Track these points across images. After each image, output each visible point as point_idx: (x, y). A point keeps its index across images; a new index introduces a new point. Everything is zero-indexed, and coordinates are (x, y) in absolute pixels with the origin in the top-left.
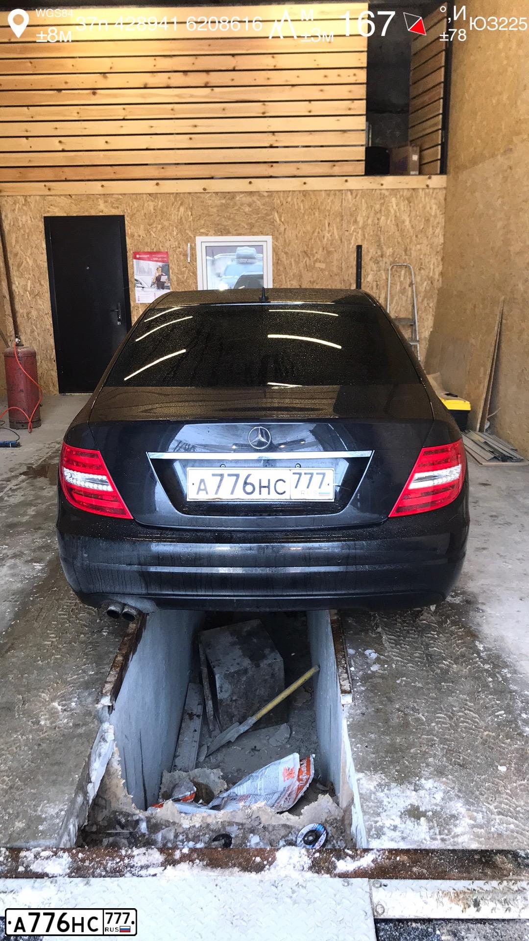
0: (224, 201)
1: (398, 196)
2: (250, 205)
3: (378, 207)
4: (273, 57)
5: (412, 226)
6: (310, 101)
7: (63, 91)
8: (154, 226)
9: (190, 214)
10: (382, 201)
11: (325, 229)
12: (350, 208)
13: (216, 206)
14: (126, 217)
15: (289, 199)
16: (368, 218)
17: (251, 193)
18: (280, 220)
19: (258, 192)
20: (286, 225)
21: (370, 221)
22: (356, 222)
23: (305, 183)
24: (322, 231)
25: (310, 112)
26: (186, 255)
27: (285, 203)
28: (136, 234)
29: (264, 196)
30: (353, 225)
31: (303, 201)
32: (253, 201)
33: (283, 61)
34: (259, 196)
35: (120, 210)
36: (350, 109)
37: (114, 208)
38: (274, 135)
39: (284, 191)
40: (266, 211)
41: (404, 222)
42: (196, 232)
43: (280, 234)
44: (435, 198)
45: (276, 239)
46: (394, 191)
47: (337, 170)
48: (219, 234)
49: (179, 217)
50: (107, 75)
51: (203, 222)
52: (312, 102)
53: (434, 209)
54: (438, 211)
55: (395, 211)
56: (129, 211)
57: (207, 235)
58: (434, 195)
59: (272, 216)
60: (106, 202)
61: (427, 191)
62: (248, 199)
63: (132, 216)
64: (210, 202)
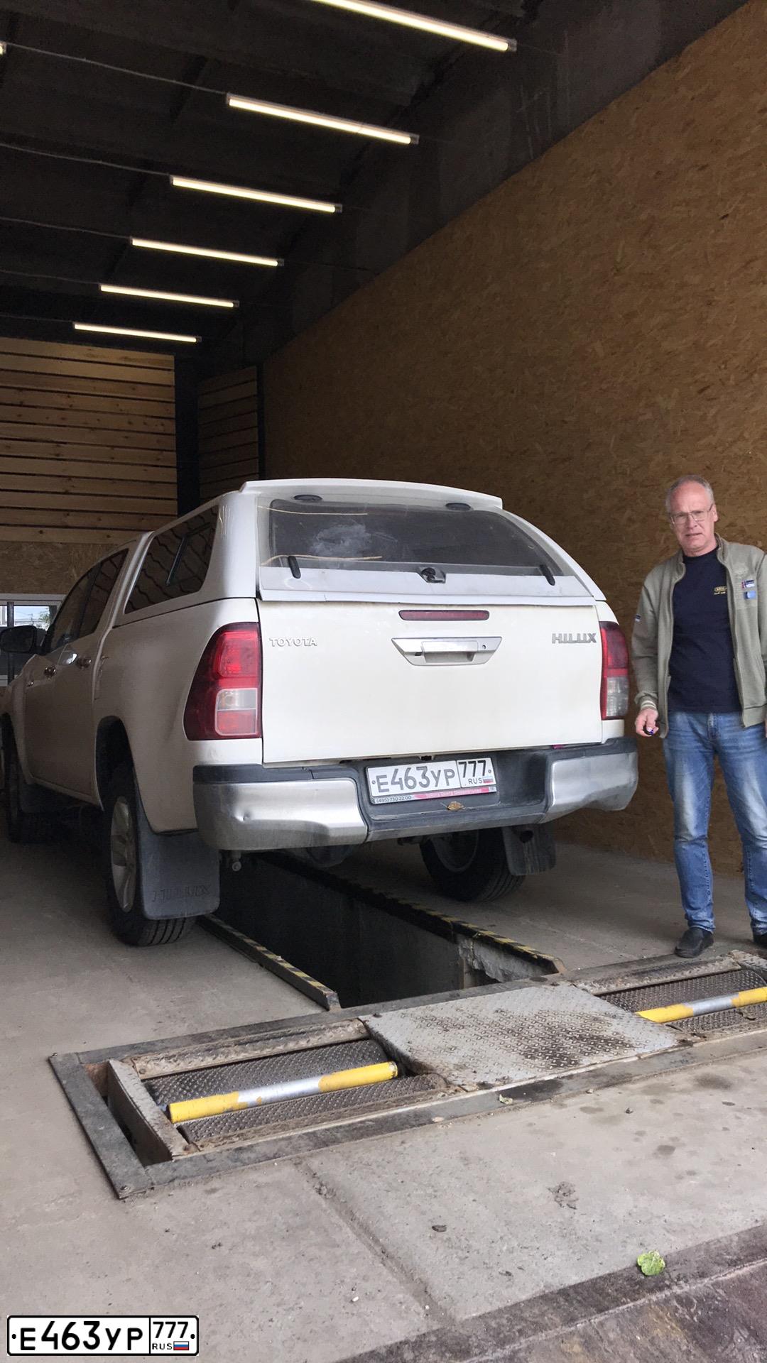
2: (40, 558)
4: (69, 397)
6: (113, 447)
17: (42, 544)
19: (51, 543)
23: (108, 536)
25: (113, 458)
27: (84, 557)
29: (58, 549)
33: (80, 402)
34: (52, 548)
36: (158, 459)
38: (71, 480)
39: (82, 544)
40: (60, 566)
52: (116, 449)
62: (38, 551)
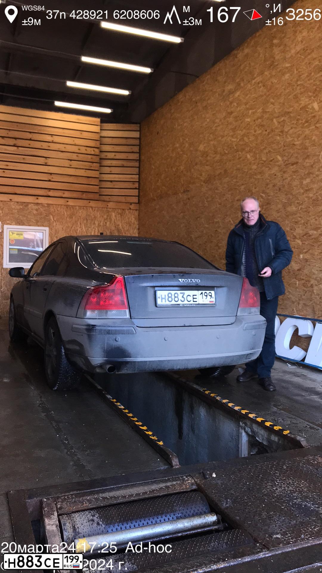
0: (21, 207)
1: (116, 212)
3: (105, 217)
5: (123, 228)
9: (1, 212)
10: (108, 214)
11: (78, 226)
12: (91, 216)
13: (17, 209)
15: (59, 209)
16: (101, 222)
17: (37, 204)
18: (54, 219)
19: (42, 204)
20: (57, 222)
21: (101, 224)
22: (94, 223)
23: (68, 201)
24: (76, 226)
25: (71, 165)
27: (56, 210)
29: (45, 206)
30: (93, 225)
31: (66, 210)
32: (39, 208)
34: (42, 205)
36: (91, 167)
38: (51, 175)
39: (56, 205)
41: (118, 225)
42: (5, 223)
43: (54, 226)
44: (134, 215)
45: (51, 229)
46: (114, 209)
47: (84, 196)
48: (18, 224)
52: (72, 161)
53: (133, 221)
54: (135, 221)
55: (114, 220)
57: (11, 224)
58: (133, 213)
59: (49, 217)
61: (130, 210)
62: (36, 207)
64: (13, 207)
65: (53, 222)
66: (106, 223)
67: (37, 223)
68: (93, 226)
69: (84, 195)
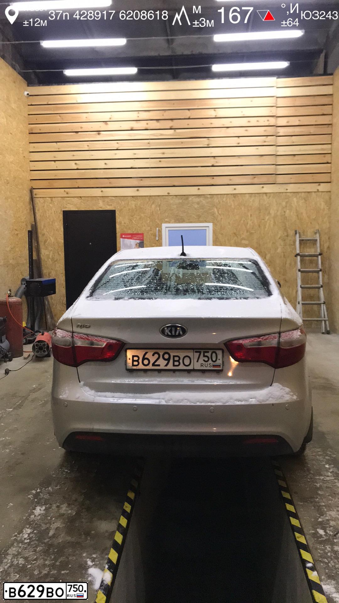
0: (181, 201)
1: (298, 197)
2: (198, 203)
3: (284, 204)
4: (215, 110)
5: (308, 216)
6: (239, 137)
7: (79, 133)
8: (135, 216)
9: (158, 209)
10: (287, 200)
11: (249, 218)
12: (265, 205)
13: (176, 204)
14: (116, 211)
15: (224, 199)
16: (278, 211)
18: (218, 213)
20: (222, 216)
21: (279, 213)
22: (269, 213)
23: (235, 189)
24: (246, 219)
25: (239, 144)
26: (155, 236)
28: (123, 222)
30: (267, 216)
31: (233, 200)
32: (201, 201)
33: (221, 113)
34: (204, 197)
35: (113, 206)
36: (265, 142)
37: (109, 205)
38: (214, 158)
39: (221, 194)
40: (209, 207)
41: (302, 213)
42: (163, 221)
43: (218, 221)
44: (323, 198)
45: (215, 225)
46: (295, 194)
47: (256, 181)
48: (177, 222)
49: (151, 211)
50: (108, 122)
51: (167, 215)
53: (323, 205)
54: (326, 207)
55: (296, 207)
56: (119, 207)
57: (169, 223)
58: (322, 196)
59: (213, 210)
60: (104, 201)
61: (318, 193)
63: (121, 210)
64: (172, 202)
65: (218, 216)
66: (285, 212)
67: (199, 218)
68: (267, 218)
69: (255, 179)
